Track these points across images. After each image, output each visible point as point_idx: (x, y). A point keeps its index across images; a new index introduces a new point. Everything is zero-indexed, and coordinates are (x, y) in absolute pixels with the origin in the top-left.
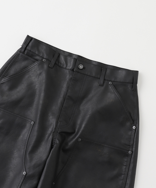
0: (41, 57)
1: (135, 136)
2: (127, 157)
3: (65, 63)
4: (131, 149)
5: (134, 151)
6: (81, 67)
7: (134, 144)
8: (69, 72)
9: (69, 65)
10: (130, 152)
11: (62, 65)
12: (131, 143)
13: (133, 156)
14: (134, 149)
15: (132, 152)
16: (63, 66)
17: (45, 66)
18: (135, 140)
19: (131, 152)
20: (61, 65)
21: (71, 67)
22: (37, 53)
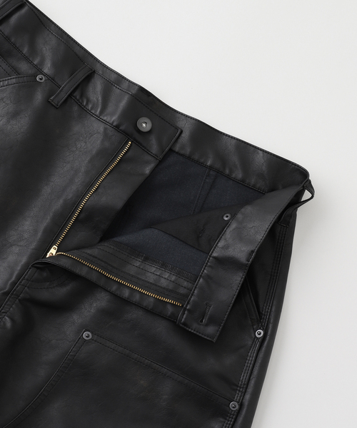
0: (35, 66)
1: (259, 361)
2: (222, 419)
3: (100, 101)
4: (237, 397)
5: (246, 403)
6: (145, 125)
7: (252, 382)
8: (105, 129)
9: (110, 108)
10: (234, 405)
11: (90, 107)
12: (244, 377)
13: (240, 419)
14: (248, 397)
15: (241, 405)
16: (92, 108)
17: (39, 97)
18: (255, 372)
19: (237, 407)
20: (87, 104)
21: (114, 118)
22: (25, 50)
